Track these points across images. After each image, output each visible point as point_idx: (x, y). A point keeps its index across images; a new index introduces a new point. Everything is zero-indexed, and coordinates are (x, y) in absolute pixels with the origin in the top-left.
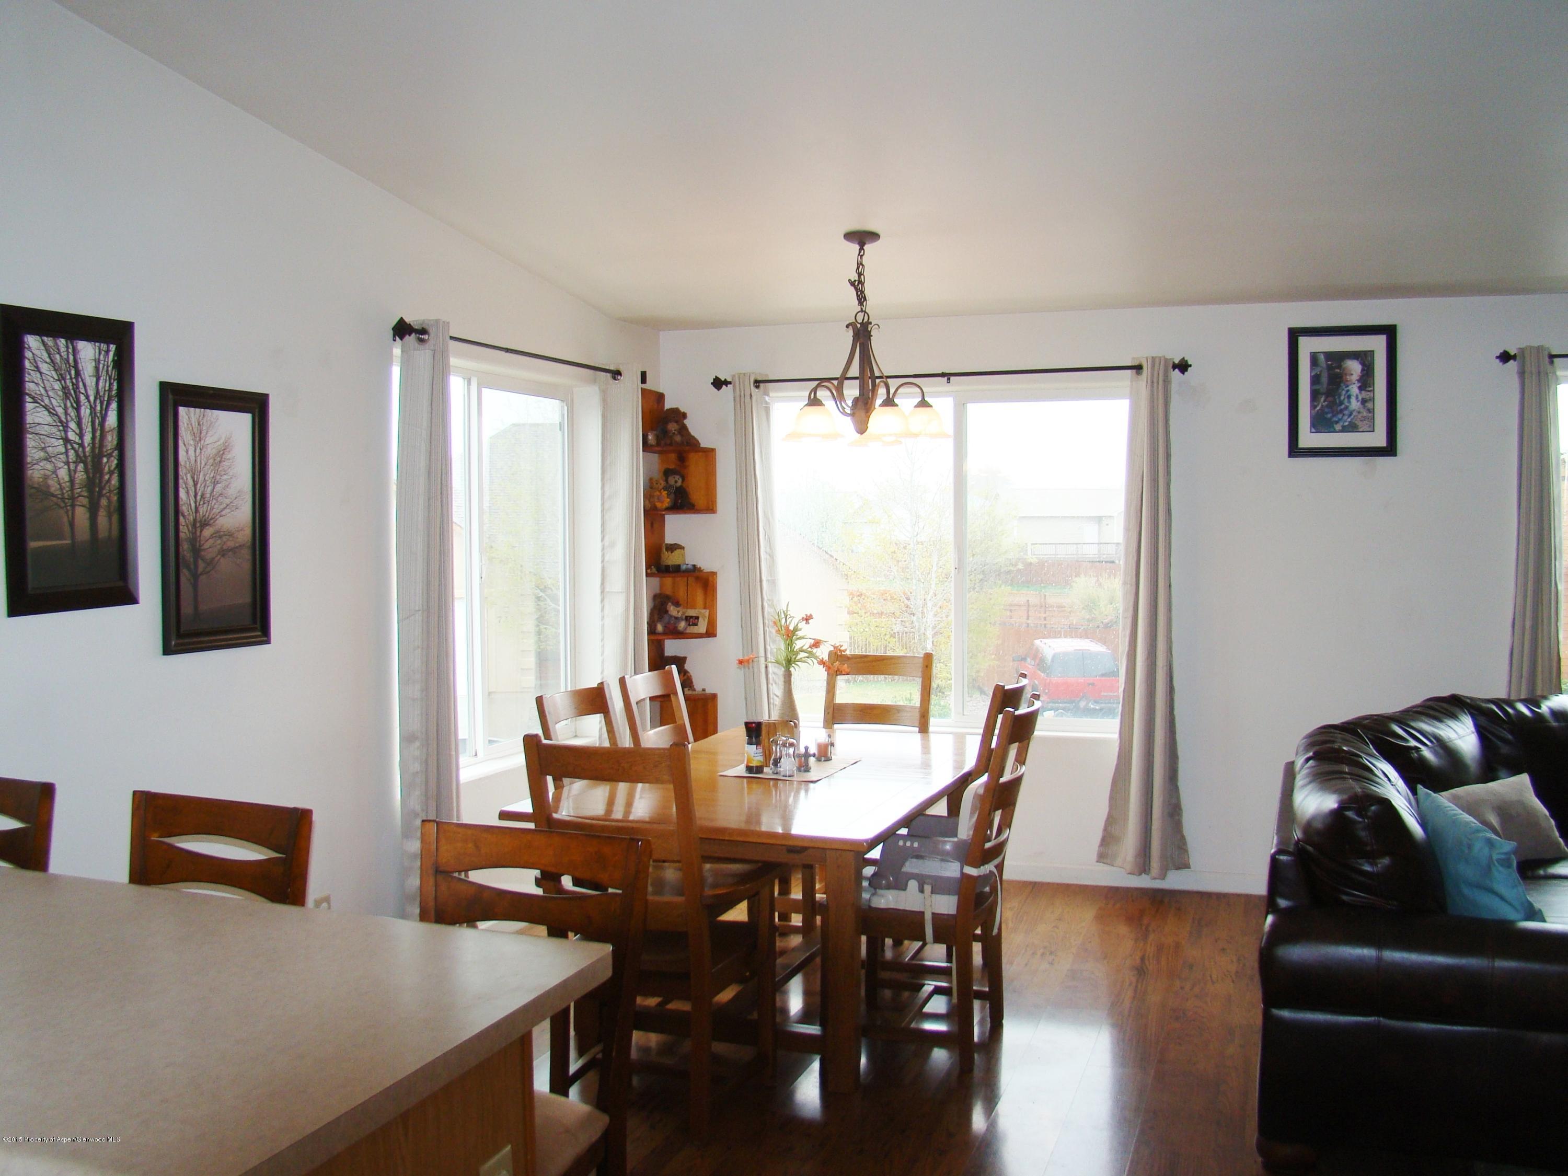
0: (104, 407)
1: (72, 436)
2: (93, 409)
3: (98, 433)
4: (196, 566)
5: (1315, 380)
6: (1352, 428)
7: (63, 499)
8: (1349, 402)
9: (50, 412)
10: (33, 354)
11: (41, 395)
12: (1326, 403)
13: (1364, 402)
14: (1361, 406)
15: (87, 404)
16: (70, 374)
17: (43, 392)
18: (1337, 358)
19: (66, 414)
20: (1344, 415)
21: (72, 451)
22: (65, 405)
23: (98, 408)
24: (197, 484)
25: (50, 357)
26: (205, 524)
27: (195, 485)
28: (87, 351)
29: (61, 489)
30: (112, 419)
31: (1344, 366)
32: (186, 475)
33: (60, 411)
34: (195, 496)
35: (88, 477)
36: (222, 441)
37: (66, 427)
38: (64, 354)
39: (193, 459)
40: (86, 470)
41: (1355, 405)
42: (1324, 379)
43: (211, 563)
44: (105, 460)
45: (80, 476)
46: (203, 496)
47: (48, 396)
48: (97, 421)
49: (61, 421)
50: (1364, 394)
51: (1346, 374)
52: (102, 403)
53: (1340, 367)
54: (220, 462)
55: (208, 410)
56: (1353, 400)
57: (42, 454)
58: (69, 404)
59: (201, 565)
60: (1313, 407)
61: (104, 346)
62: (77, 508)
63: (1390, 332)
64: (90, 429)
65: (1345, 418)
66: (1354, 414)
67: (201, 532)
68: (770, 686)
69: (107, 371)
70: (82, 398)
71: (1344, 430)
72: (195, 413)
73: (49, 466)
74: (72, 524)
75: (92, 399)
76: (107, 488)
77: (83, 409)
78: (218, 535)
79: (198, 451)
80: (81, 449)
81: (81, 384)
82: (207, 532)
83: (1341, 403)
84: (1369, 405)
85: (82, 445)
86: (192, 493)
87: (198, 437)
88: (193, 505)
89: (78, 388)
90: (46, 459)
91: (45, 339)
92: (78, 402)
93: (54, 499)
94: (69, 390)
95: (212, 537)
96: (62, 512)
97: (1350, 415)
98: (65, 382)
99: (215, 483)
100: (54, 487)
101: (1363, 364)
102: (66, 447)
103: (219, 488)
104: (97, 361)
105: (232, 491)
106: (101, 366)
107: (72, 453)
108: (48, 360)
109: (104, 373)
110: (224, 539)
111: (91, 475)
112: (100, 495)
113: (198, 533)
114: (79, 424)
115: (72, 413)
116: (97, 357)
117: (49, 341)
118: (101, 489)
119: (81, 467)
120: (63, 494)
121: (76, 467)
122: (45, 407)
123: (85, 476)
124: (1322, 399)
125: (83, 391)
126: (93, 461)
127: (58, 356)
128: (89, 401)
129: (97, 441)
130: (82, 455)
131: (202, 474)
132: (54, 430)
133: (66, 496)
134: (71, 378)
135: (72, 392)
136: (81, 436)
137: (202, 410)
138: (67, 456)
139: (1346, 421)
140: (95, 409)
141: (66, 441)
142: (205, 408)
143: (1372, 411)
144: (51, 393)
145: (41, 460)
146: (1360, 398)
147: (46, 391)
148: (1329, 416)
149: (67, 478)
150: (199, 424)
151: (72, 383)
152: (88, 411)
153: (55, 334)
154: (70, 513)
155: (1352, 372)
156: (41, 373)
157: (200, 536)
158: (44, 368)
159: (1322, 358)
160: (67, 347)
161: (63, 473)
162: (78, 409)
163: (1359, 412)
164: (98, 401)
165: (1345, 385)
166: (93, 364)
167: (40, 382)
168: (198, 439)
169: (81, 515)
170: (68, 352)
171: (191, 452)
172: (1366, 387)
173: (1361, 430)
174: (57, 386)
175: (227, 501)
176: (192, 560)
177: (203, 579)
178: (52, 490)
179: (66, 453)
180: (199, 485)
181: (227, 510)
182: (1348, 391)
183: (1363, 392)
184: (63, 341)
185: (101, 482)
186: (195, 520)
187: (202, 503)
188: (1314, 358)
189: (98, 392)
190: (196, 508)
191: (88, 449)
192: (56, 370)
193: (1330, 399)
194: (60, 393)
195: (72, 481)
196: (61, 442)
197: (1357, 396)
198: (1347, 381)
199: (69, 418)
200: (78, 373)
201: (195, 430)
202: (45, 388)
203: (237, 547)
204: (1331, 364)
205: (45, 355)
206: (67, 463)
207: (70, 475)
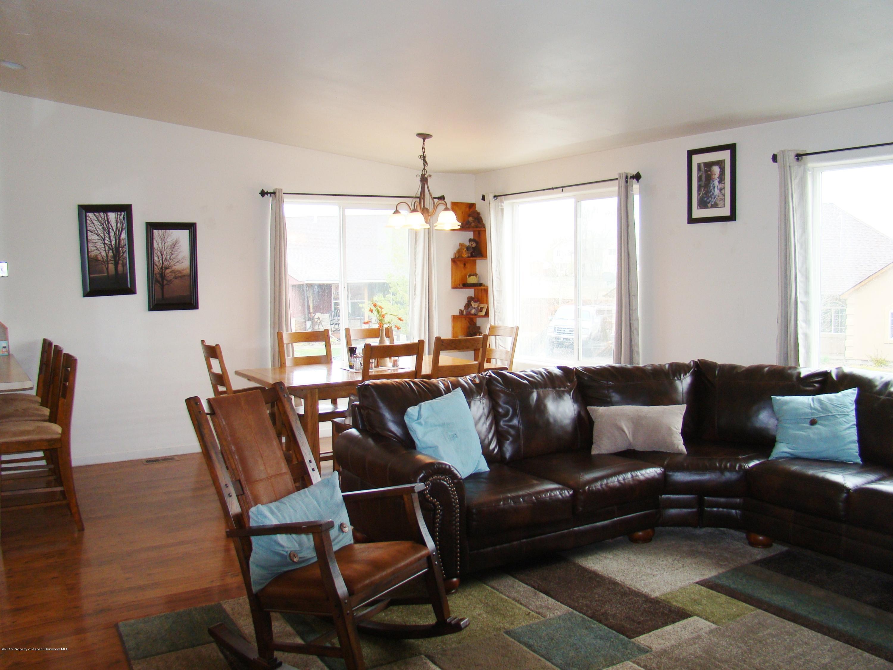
0: (120, 232)
1: (106, 242)
2: (115, 234)
3: (118, 241)
4: (163, 282)
5: (700, 179)
6: (715, 206)
7: (104, 262)
8: (714, 191)
9: (98, 235)
10: (91, 218)
11: (94, 230)
12: (704, 192)
13: (721, 190)
14: (720, 193)
15: (113, 232)
16: (106, 223)
17: (95, 229)
18: (709, 165)
19: (104, 235)
20: (712, 198)
21: (107, 247)
22: (104, 233)
23: (118, 233)
24: (163, 255)
25: (97, 219)
26: (167, 268)
27: (162, 255)
28: (112, 216)
29: (103, 258)
30: (124, 235)
31: (712, 170)
32: (158, 252)
33: (102, 235)
34: (162, 259)
35: (114, 255)
36: (174, 241)
37: (104, 240)
38: (103, 217)
39: (161, 247)
40: (113, 252)
41: (717, 192)
42: (703, 179)
43: (170, 281)
44: (121, 249)
45: (111, 254)
46: (166, 259)
47: (97, 230)
48: (117, 237)
49: (102, 238)
50: (721, 186)
51: (713, 175)
52: (119, 231)
53: (710, 171)
54: (174, 247)
55: (168, 230)
56: (716, 189)
57: (95, 248)
58: (105, 232)
59: (165, 282)
60: (699, 194)
61: (119, 213)
62: (109, 264)
63: (732, 148)
64: (114, 239)
65: (712, 200)
66: (717, 197)
67: (165, 271)
68: (497, 341)
69: (121, 221)
70: (111, 230)
71: (712, 207)
72: (161, 232)
73: (98, 252)
74: (107, 269)
75: (115, 230)
76: (122, 257)
77: (111, 234)
78: (173, 271)
79: (163, 244)
80: (111, 246)
81: (110, 226)
82: (168, 271)
83: (711, 191)
84: (723, 191)
85: (111, 245)
86: (160, 258)
87: (163, 239)
88: (161, 262)
89: (109, 227)
90: (97, 250)
91: (95, 213)
92: (109, 232)
93: (100, 262)
94: (105, 228)
95: (170, 272)
96: (104, 266)
97: (714, 198)
98: (103, 226)
99: (171, 254)
100: (100, 258)
101: (720, 168)
102: (104, 246)
103: (173, 256)
104: (117, 219)
105: (180, 257)
106: (118, 220)
107: (107, 248)
108: (96, 220)
109: (120, 222)
110: (176, 273)
111: (115, 254)
112: (119, 260)
113: (164, 271)
114: (110, 238)
115: (107, 235)
116: (116, 217)
117: (97, 214)
118: (119, 258)
119: (111, 251)
120: (103, 260)
121: (109, 252)
122: (96, 234)
123: (112, 254)
124: (703, 190)
125: (111, 228)
126: (116, 249)
127: (100, 218)
128: (113, 231)
129: (117, 243)
130: (111, 248)
131: (165, 252)
132: (99, 241)
133: (105, 260)
134: (106, 224)
135: (107, 229)
136: (111, 242)
137: (165, 230)
138: (105, 249)
139: (712, 202)
140: (116, 233)
141: (105, 244)
142: (166, 229)
143: (724, 195)
144: (98, 230)
145: (94, 250)
146: (719, 188)
147: (96, 229)
148: (705, 199)
149: (105, 255)
150: (163, 235)
151: (107, 226)
152: (113, 234)
153: (99, 211)
154: (107, 266)
155: (716, 173)
156: (94, 224)
157: (165, 272)
158: (95, 222)
159: (702, 165)
160: (104, 215)
161: (104, 254)
162: (109, 234)
163: (718, 196)
164: (117, 231)
165: (712, 180)
166: (115, 219)
167: (94, 227)
168: (163, 240)
169: (111, 267)
170: (104, 216)
171: (160, 245)
172: (721, 181)
173: (719, 206)
174: (100, 227)
175: (178, 260)
176: (161, 280)
177: (166, 287)
178: (99, 259)
179: (105, 247)
180: (164, 256)
181: (177, 264)
182: (713, 184)
183: (720, 184)
184: (102, 213)
185: (119, 257)
186: (162, 267)
187: (165, 261)
188: (699, 165)
189: (117, 228)
190: (163, 263)
191: (113, 246)
192: (100, 222)
193: (706, 189)
194: (102, 229)
195: (107, 256)
196: (103, 244)
197: (718, 187)
198: (713, 178)
199: (105, 237)
200: (109, 222)
201: (162, 237)
202: (95, 228)
203: (182, 276)
204: (707, 169)
205: (95, 218)
206: (105, 250)
207: (106, 254)
